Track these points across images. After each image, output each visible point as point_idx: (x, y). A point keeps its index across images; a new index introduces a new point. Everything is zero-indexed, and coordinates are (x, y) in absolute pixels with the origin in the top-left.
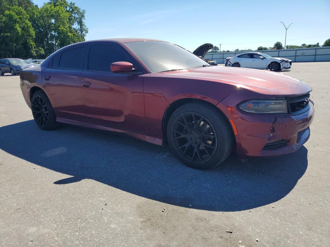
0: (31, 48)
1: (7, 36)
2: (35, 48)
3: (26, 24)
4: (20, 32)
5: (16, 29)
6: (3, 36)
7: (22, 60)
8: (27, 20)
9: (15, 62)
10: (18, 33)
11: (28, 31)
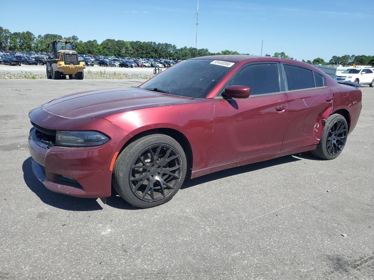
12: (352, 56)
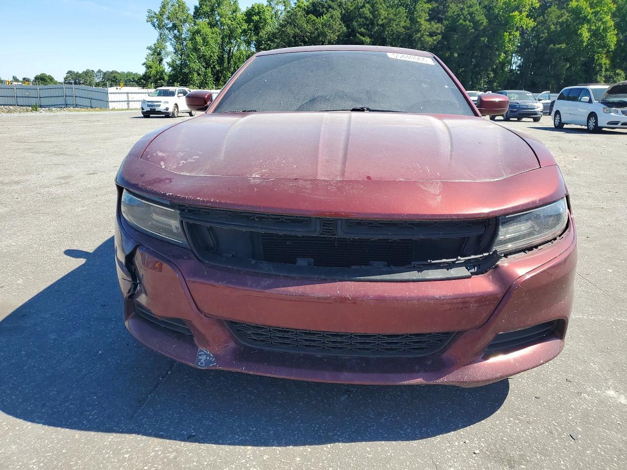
0: (598, 71)
1: (559, 50)
2: (606, 70)
3: (603, 23)
4: (585, 40)
5: (581, 34)
6: (552, 49)
7: (530, 94)
8: (607, 16)
9: (516, 96)
10: (582, 42)
11: (603, 38)
12: (98, 72)
